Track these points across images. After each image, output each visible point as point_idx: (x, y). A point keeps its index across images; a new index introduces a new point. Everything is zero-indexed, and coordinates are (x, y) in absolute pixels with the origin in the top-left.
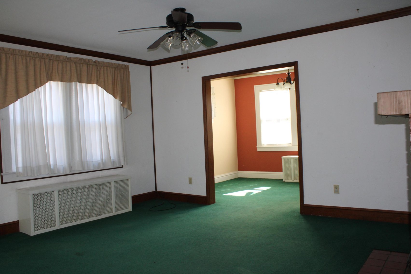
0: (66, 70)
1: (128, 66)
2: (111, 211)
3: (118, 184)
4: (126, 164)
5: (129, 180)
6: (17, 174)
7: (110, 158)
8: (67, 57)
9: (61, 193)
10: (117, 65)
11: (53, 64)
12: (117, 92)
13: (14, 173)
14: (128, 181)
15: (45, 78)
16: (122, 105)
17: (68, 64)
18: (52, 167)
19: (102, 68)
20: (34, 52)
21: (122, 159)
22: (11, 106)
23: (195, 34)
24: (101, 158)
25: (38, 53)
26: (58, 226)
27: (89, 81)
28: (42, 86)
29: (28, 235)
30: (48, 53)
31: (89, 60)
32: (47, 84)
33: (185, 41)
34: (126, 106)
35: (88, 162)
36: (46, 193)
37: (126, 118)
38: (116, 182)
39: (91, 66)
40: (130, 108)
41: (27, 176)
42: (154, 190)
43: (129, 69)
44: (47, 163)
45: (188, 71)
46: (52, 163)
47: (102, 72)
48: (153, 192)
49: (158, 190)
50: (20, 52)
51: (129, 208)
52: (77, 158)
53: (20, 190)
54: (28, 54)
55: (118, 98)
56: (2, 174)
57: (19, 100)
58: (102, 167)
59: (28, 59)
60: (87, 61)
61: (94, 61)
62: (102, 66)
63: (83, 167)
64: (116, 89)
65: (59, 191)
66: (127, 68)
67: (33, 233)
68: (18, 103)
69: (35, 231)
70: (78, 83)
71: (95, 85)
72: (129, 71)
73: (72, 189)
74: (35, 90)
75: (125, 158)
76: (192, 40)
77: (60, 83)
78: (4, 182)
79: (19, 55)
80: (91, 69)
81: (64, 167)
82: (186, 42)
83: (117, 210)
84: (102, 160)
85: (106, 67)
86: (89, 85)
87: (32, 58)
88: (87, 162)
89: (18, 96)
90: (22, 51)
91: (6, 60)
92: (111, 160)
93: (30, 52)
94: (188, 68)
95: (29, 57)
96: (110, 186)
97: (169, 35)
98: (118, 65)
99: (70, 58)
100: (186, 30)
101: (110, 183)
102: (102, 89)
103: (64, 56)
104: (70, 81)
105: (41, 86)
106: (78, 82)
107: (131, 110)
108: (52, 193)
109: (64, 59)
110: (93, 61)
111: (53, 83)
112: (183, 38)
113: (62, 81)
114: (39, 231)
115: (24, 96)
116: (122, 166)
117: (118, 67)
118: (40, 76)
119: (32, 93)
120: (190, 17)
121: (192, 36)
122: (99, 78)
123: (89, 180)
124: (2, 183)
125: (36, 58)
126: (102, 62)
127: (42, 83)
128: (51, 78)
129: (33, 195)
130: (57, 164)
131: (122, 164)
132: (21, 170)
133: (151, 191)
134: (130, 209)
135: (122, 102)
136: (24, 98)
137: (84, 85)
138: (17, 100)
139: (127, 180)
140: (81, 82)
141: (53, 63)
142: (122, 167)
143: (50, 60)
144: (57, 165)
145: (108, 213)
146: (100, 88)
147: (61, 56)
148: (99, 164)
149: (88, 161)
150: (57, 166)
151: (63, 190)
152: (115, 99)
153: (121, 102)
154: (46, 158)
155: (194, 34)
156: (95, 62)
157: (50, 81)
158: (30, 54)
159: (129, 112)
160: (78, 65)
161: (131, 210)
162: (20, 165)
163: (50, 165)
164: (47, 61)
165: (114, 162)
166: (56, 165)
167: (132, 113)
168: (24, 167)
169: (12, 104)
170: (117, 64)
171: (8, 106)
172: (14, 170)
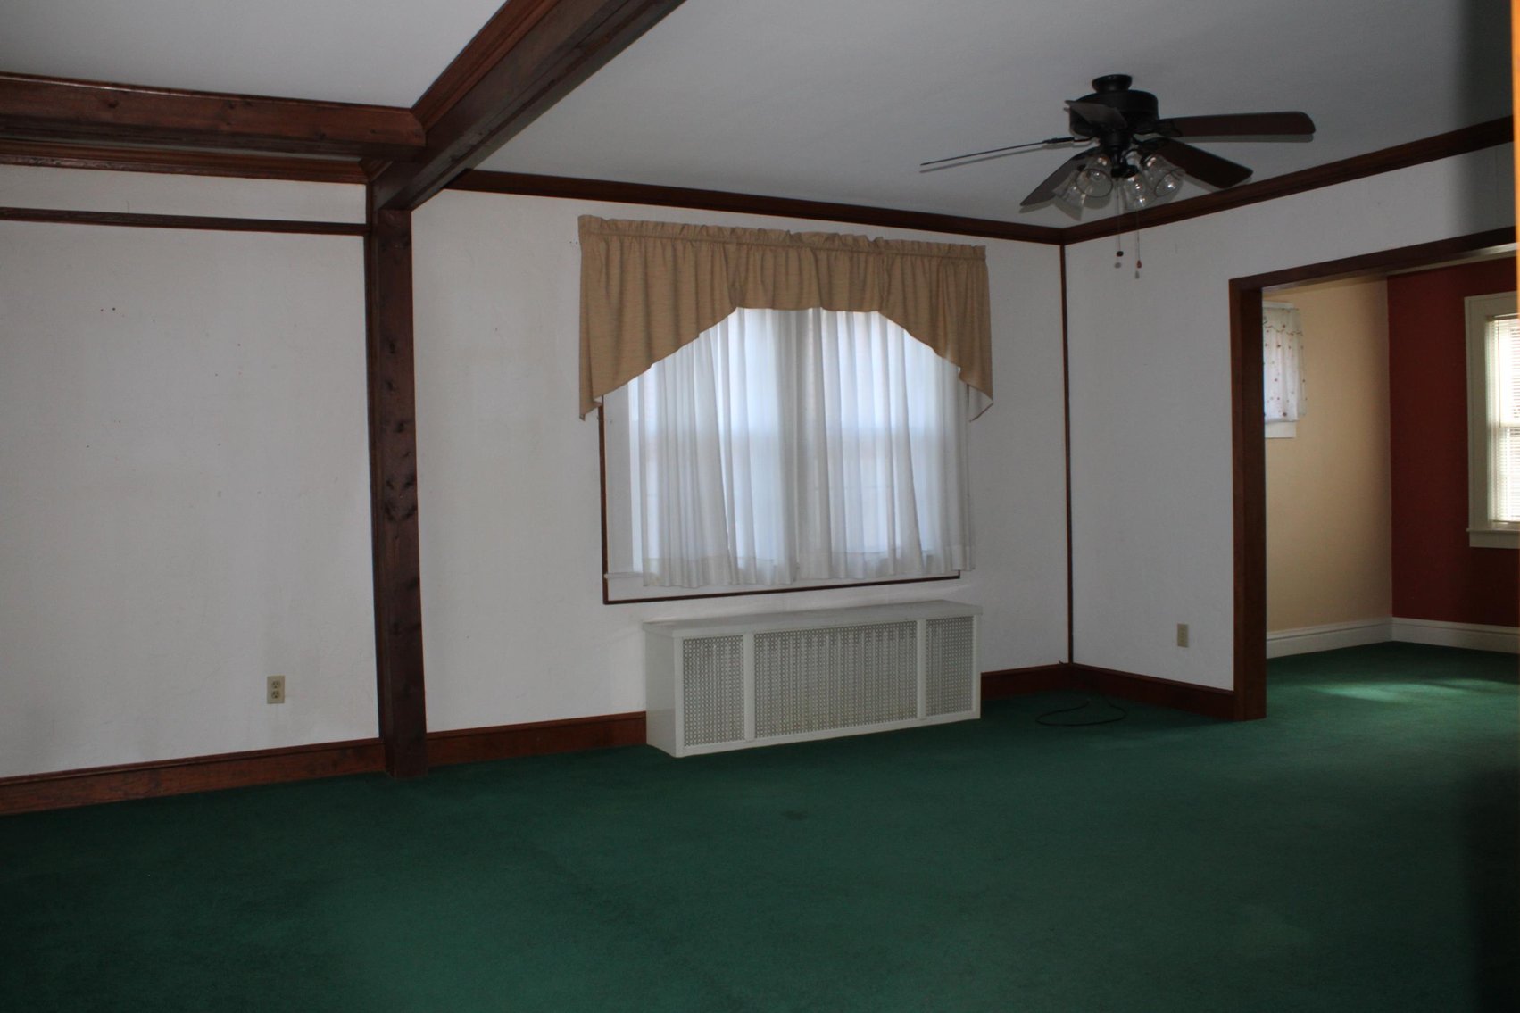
0: (787, 273)
1: (982, 249)
2: (913, 714)
3: (939, 630)
4: (968, 568)
5: (975, 619)
6: (645, 577)
7: (919, 545)
8: (788, 231)
9: (763, 642)
10: (947, 248)
11: (748, 258)
12: (946, 335)
13: (637, 575)
14: (972, 620)
15: (727, 301)
16: (961, 376)
17: (793, 254)
18: (741, 564)
19: (898, 260)
20: (696, 226)
21: (957, 550)
22: (633, 384)
23: (1161, 157)
24: (889, 547)
25: (707, 227)
26: (749, 739)
27: (856, 304)
28: (719, 325)
29: (667, 755)
30: (734, 226)
31: (856, 239)
32: (733, 318)
33: (1132, 179)
34: (974, 380)
35: (849, 556)
36: (721, 640)
37: (974, 419)
38: (931, 623)
39: (862, 257)
40: (986, 387)
41: (672, 585)
42: (1065, 660)
43: (987, 261)
44: (728, 551)
45: (1137, 276)
46: (741, 552)
47: (897, 273)
48: (1060, 667)
49: (1078, 660)
50: (659, 228)
51: (971, 709)
52: (816, 540)
53: (649, 627)
54: (680, 234)
55: (949, 355)
56: (606, 576)
57: (654, 366)
58: (891, 571)
59: (680, 247)
60: (850, 241)
61: (872, 239)
62: (897, 254)
63: (832, 569)
64: (941, 324)
65: (759, 638)
66: (979, 255)
67: (681, 750)
68: (651, 373)
69: (686, 744)
70: (824, 313)
71: (875, 316)
72: (985, 268)
73: (795, 635)
74: (697, 337)
75: (968, 548)
76: (1149, 177)
77: (769, 312)
78: (611, 598)
79: (655, 237)
80: (862, 265)
81: (775, 567)
82: (1135, 182)
83: (932, 711)
84: (894, 550)
85: (909, 258)
86: (859, 317)
87: (689, 243)
88: (846, 553)
89: (650, 357)
90: (663, 224)
91: (622, 254)
92: (921, 553)
93: (684, 226)
94: (1139, 265)
95: (682, 239)
96: (913, 635)
97: (1078, 163)
98: (949, 248)
99: (799, 235)
100: (1136, 142)
101: (912, 625)
102: (899, 328)
103: (781, 232)
104: (800, 306)
105: (715, 323)
106: (821, 309)
107: (990, 394)
108: (736, 640)
109: (781, 239)
110: (868, 240)
111: (750, 315)
112: (1121, 171)
113: (773, 306)
114: (695, 746)
115: (668, 355)
116: (956, 574)
117: (950, 254)
118: (712, 295)
119: (689, 344)
120: (1148, 101)
121: (1149, 164)
122: (889, 292)
123: (849, 609)
124: (607, 602)
125: (701, 241)
126: (897, 241)
127: (718, 316)
128: (740, 300)
129: (685, 642)
130: (757, 557)
131: (958, 566)
132: (654, 568)
133: (1054, 662)
134: (973, 711)
135: (961, 367)
136: (669, 359)
137: (841, 315)
138: (648, 367)
139: (967, 620)
140: (831, 307)
141: (748, 254)
142: (958, 577)
143: (739, 244)
144: (755, 558)
145: (902, 717)
146: (892, 326)
147: (771, 231)
148: (883, 564)
149: (848, 551)
150: (755, 565)
151: (771, 636)
152: (940, 358)
153: (959, 369)
154: (725, 536)
155: (1157, 158)
156: (876, 242)
157: (742, 309)
158: (685, 231)
159: (986, 400)
160: (823, 256)
161: (977, 716)
162: (654, 553)
163: (736, 558)
164: (732, 248)
165: (930, 557)
166: (751, 558)
167: (992, 404)
168: (665, 561)
169: (637, 378)
170: (944, 244)
171: (624, 387)
172: (638, 566)
